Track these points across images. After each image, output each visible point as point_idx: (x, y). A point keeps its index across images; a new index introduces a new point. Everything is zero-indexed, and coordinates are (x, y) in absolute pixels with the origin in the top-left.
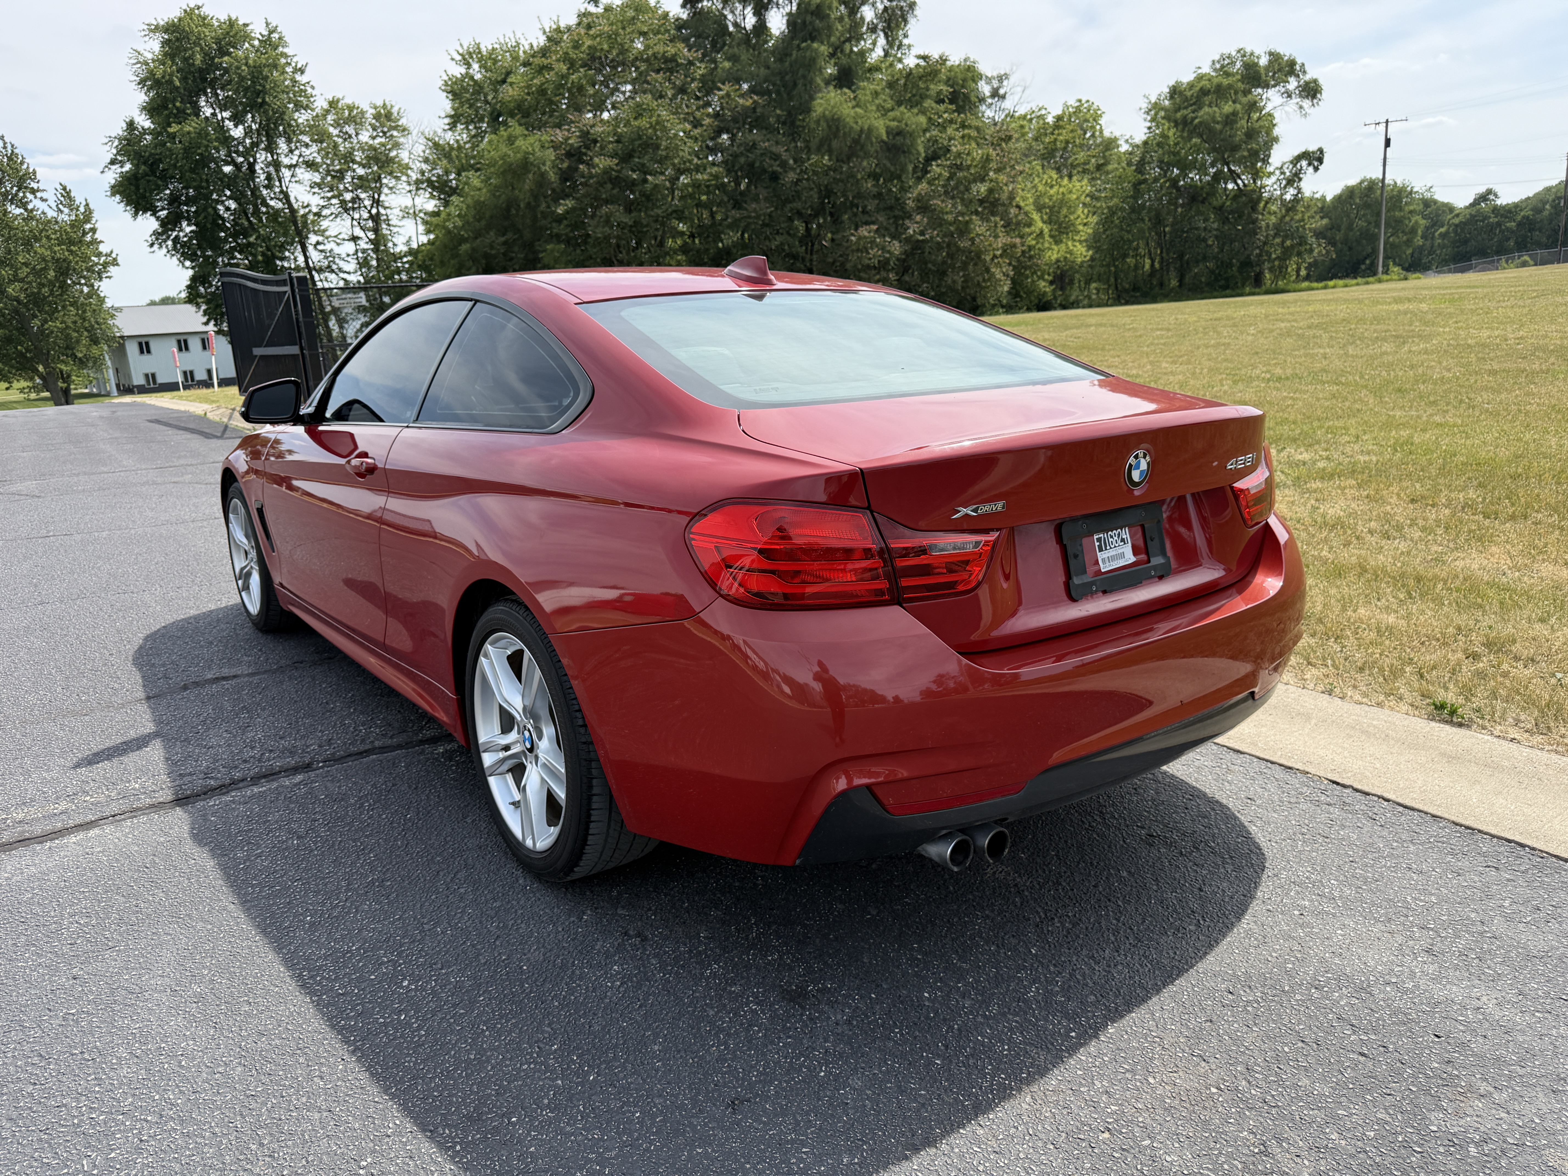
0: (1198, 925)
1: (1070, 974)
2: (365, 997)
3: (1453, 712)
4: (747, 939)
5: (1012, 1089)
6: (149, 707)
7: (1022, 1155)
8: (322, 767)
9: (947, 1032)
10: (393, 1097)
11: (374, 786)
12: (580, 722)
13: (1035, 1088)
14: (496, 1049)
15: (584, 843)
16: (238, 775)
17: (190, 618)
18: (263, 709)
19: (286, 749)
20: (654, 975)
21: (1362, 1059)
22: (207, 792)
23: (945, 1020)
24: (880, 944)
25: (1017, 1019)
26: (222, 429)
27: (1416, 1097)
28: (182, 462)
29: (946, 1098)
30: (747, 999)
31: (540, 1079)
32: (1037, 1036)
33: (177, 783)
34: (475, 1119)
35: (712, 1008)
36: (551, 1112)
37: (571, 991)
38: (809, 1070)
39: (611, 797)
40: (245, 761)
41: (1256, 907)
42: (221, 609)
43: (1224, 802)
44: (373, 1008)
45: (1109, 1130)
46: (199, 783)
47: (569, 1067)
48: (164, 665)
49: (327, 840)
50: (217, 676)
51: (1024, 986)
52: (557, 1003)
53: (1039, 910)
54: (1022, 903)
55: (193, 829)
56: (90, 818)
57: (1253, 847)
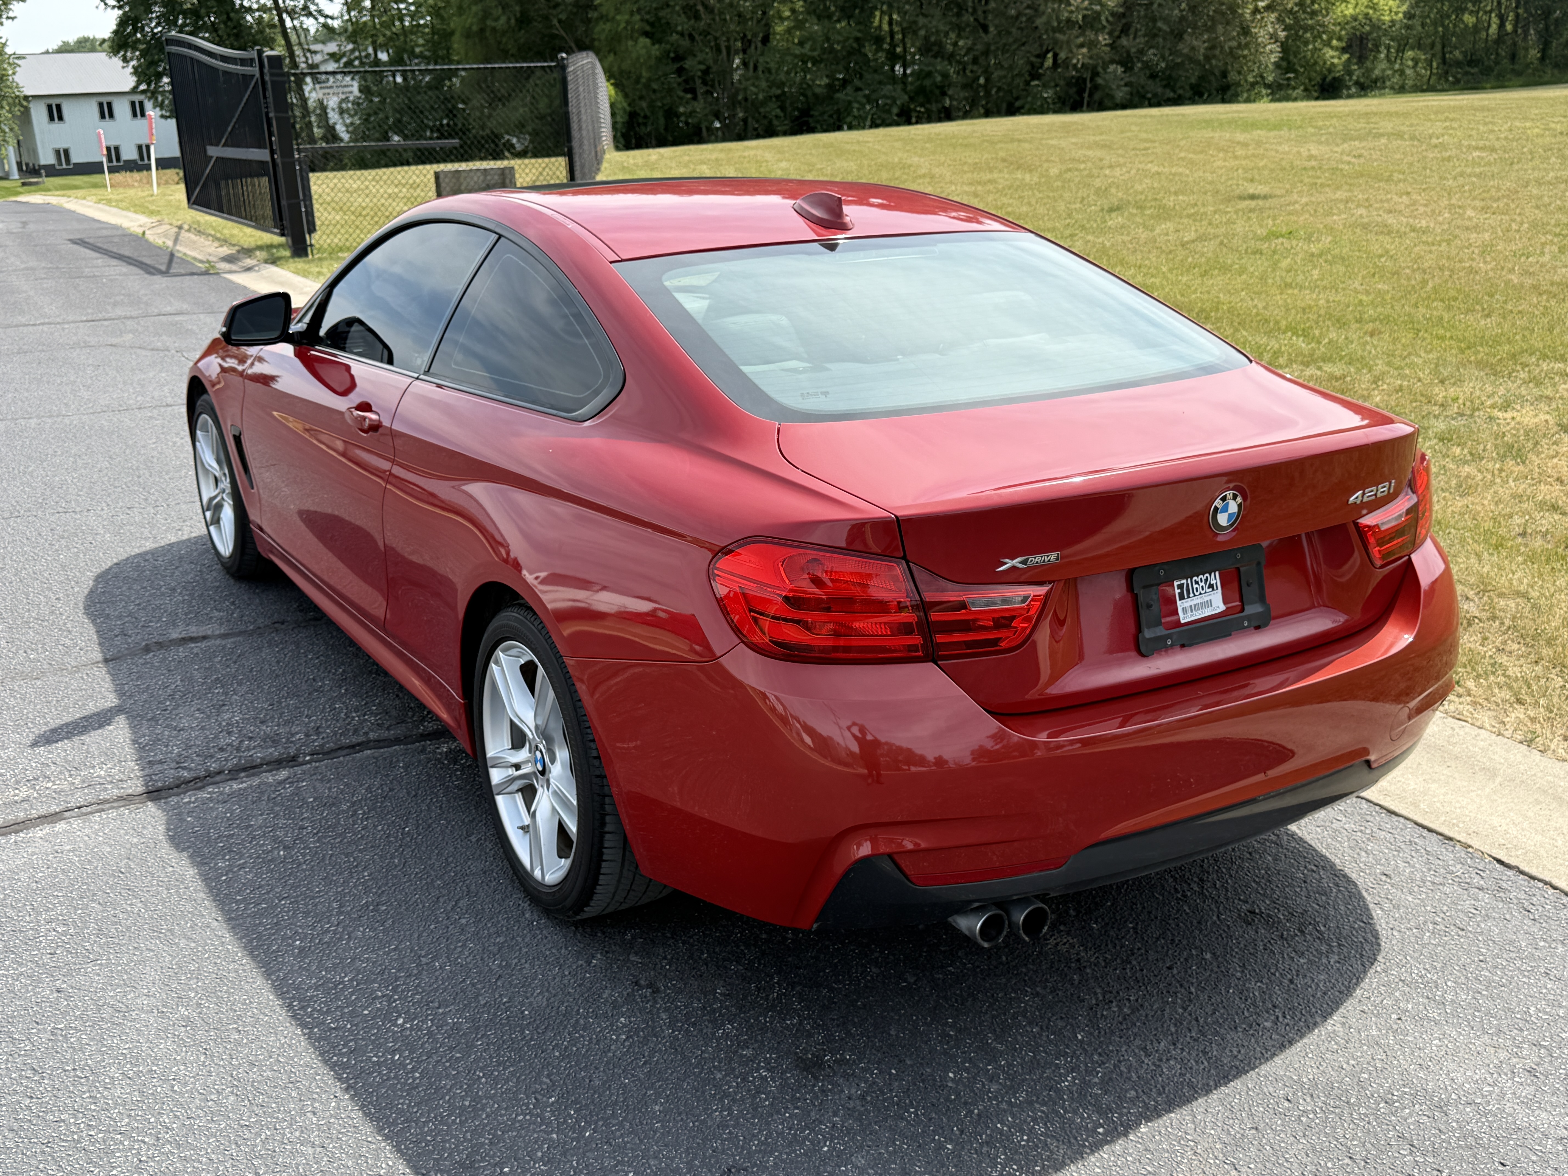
0: (1275, 1022)
1: (1115, 1065)
2: (358, 1034)
4: (767, 999)
6: (109, 672)
8: (309, 762)
9: (966, 1116)
10: (387, 1137)
11: (369, 790)
12: (595, 754)
14: (492, 1097)
15: (596, 882)
16: (214, 766)
17: (146, 553)
18: (240, 684)
19: (268, 736)
20: (663, 1031)
22: (180, 786)
23: (966, 1103)
24: (912, 1015)
25: (1044, 1108)
26: (166, 259)
28: (119, 312)
30: (758, 1064)
31: (534, 1131)
32: (1062, 1129)
33: (147, 772)
35: (720, 1071)
36: (544, 1165)
37: (573, 1042)
38: (812, 1143)
39: (625, 837)
40: (222, 750)
42: (183, 542)
44: (366, 1045)
46: (170, 775)
47: (565, 1122)
48: (120, 617)
49: (316, 853)
50: (183, 635)
51: (1060, 1074)
52: (557, 1054)
53: (1099, 991)
54: (1080, 982)
55: (168, 830)
56: (55, 808)
57: (1369, 935)
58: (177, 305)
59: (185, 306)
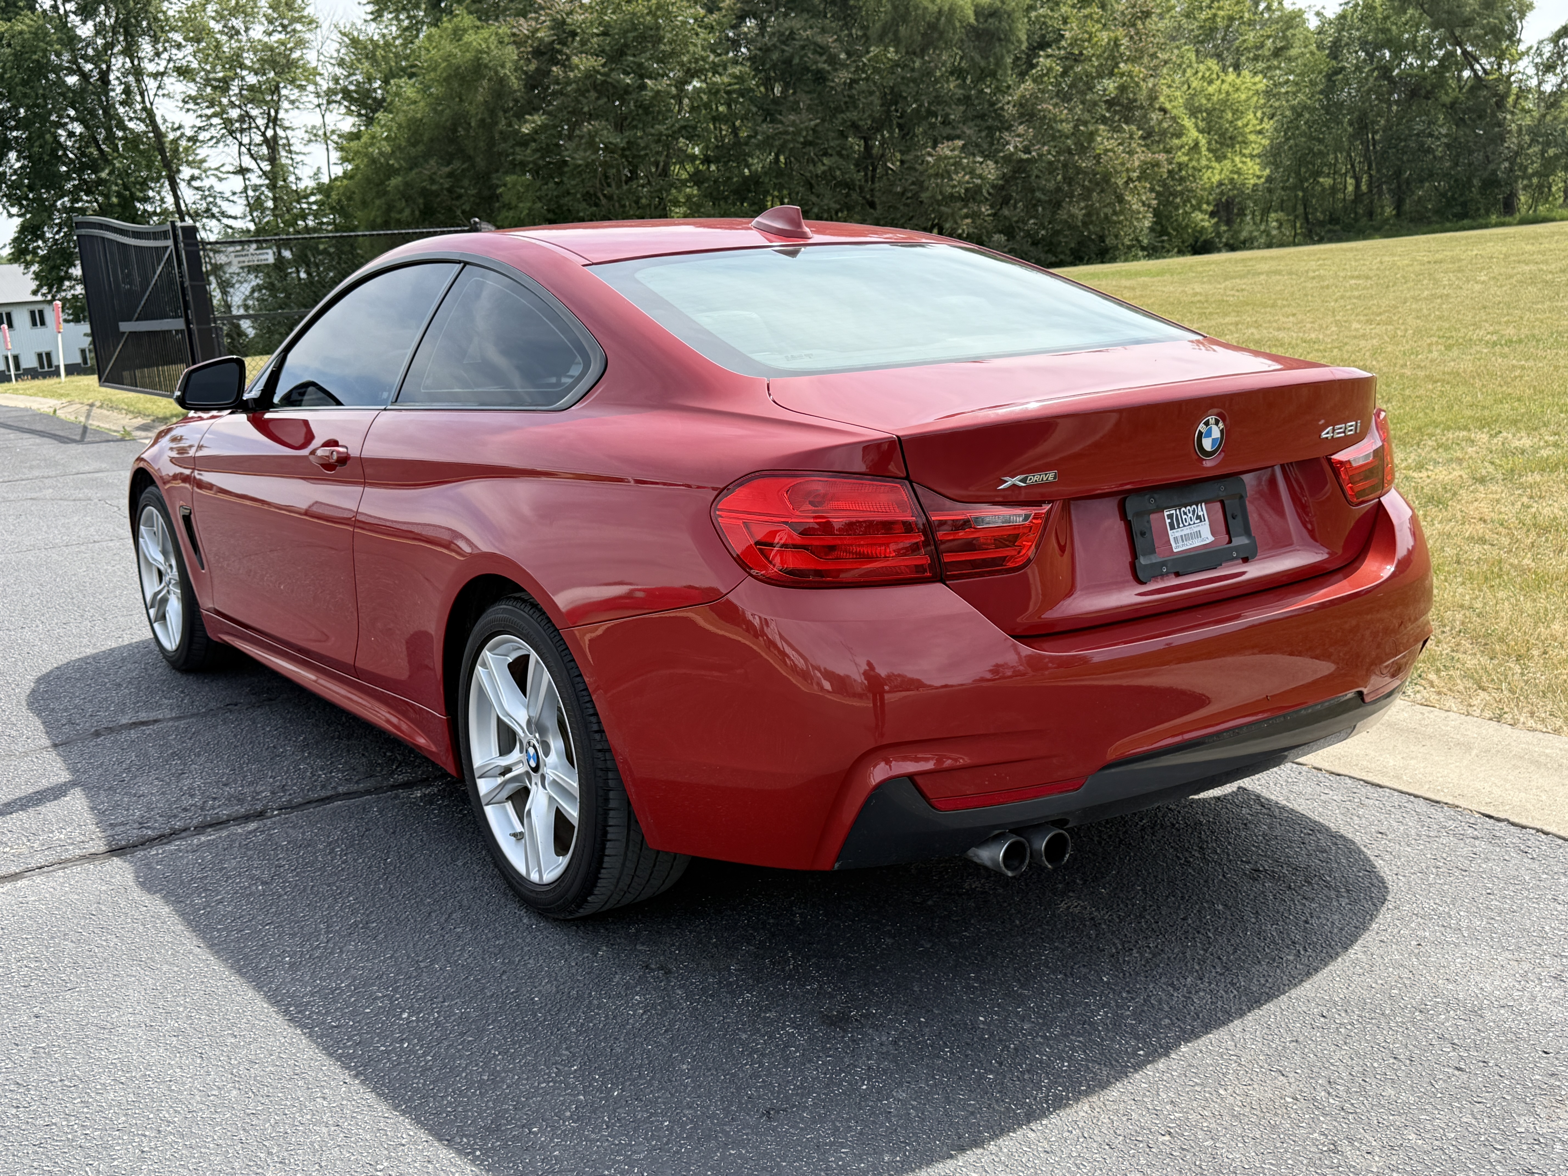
0: (1298, 955)
1: (1145, 1000)
2: (362, 1028)
4: (783, 970)
5: (1069, 1099)
6: (59, 755)
7: (1074, 1154)
8: (277, 816)
9: (1002, 1051)
10: (404, 1113)
11: (344, 831)
12: (596, 728)
13: (1095, 1098)
14: (510, 1071)
16: (178, 825)
17: (88, 657)
19: (232, 796)
20: (680, 1004)
21: (1458, 1073)
22: (146, 843)
23: (1000, 1040)
24: (933, 974)
25: (1081, 1039)
26: (80, 431)
27: (1509, 1104)
28: (36, 473)
29: (997, 1107)
30: (784, 1023)
31: (559, 1095)
32: (1102, 1054)
33: (109, 833)
34: (494, 1129)
35: (745, 1032)
36: (574, 1122)
37: (589, 1019)
38: (850, 1084)
40: (185, 810)
41: (1367, 938)
42: (124, 647)
43: (1350, 836)
44: (372, 1038)
45: (1170, 1133)
46: (134, 834)
47: (591, 1085)
48: (66, 710)
49: (296, 885)
50: (134, 720)
51: (1092, 1011)
52: (574, 1030)
53: (1117, 941)
54: (1097, 936)
55: (138, 877)
56: (14, 869)
57: (1375, 881)
58: (95, 465)
59: (104, 466)
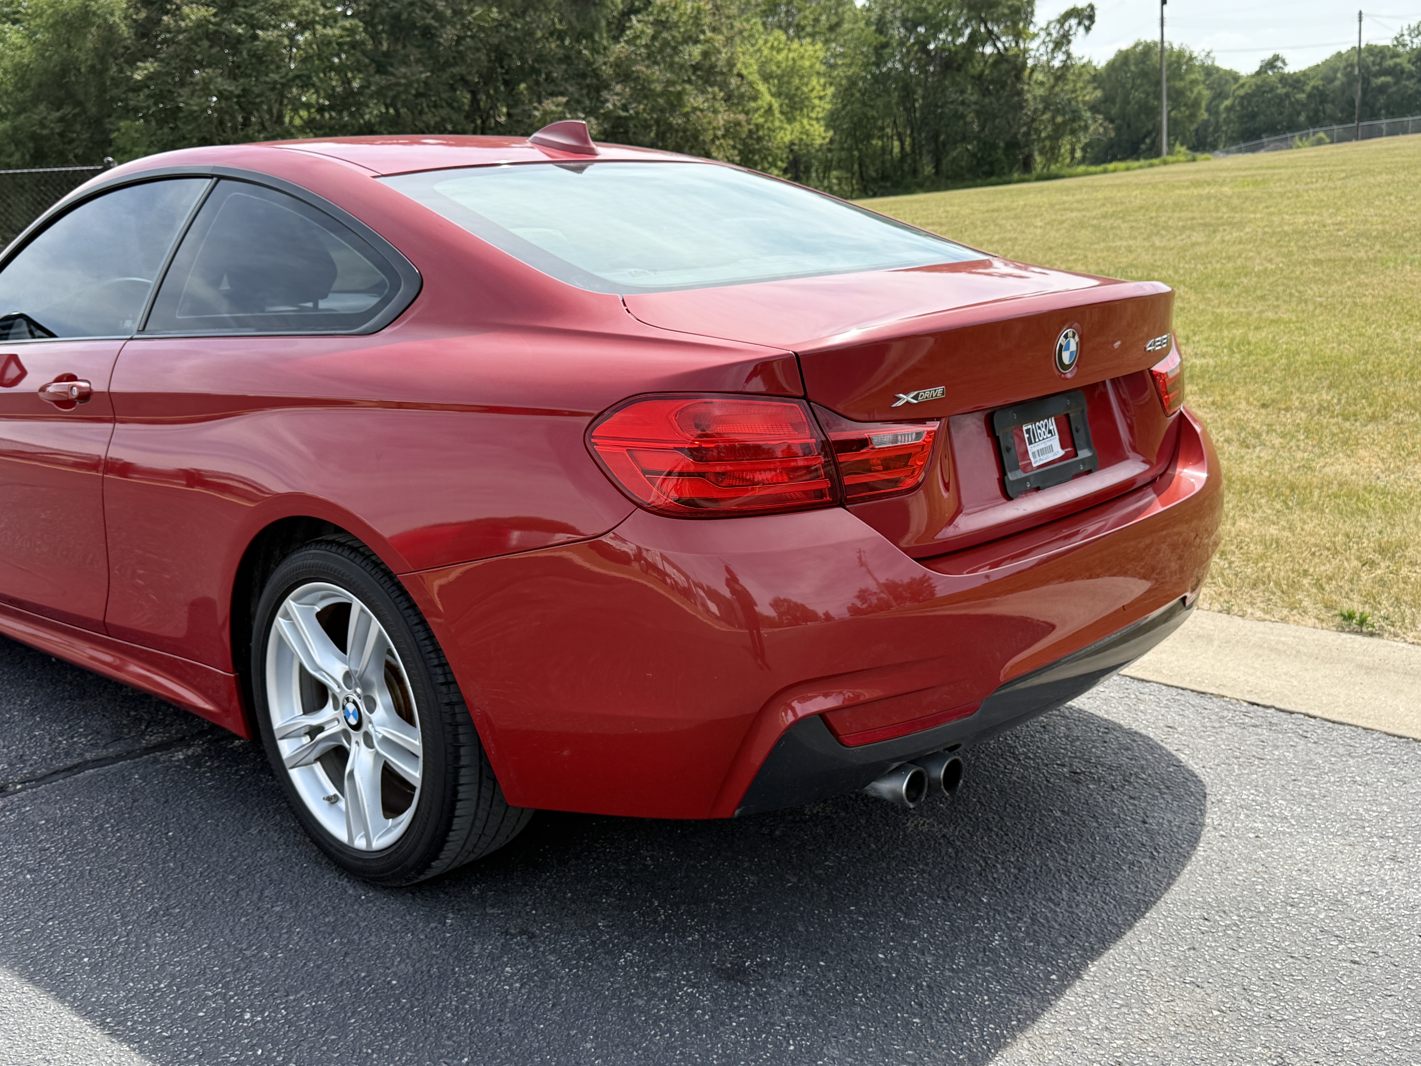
0: (1152, 857)
1: (1032, 919)
2: (201, 1036)
3: (1362, 622)
4: (655, 922)
8: (20, 790)
9: (916, 990)
11: (108, 804)
13: (1029, 1034)
20: (559, 972)
21: (1356, 966)
23: (909, 978)
24: (812, 910)
25: (989, 968)
29: (937, 1056)
30: (679, 983)
32: (1017, 983)
35: (641, 997)
37: (463, 1000)
38: (775, 1045)
41: (1208, 835)
43: (1143, 732)
49: (70, 871)
51: (986, 936)
52: (449, 1015)
53: (978, 858)
54: (956, 853)
57: (1187, 775)
